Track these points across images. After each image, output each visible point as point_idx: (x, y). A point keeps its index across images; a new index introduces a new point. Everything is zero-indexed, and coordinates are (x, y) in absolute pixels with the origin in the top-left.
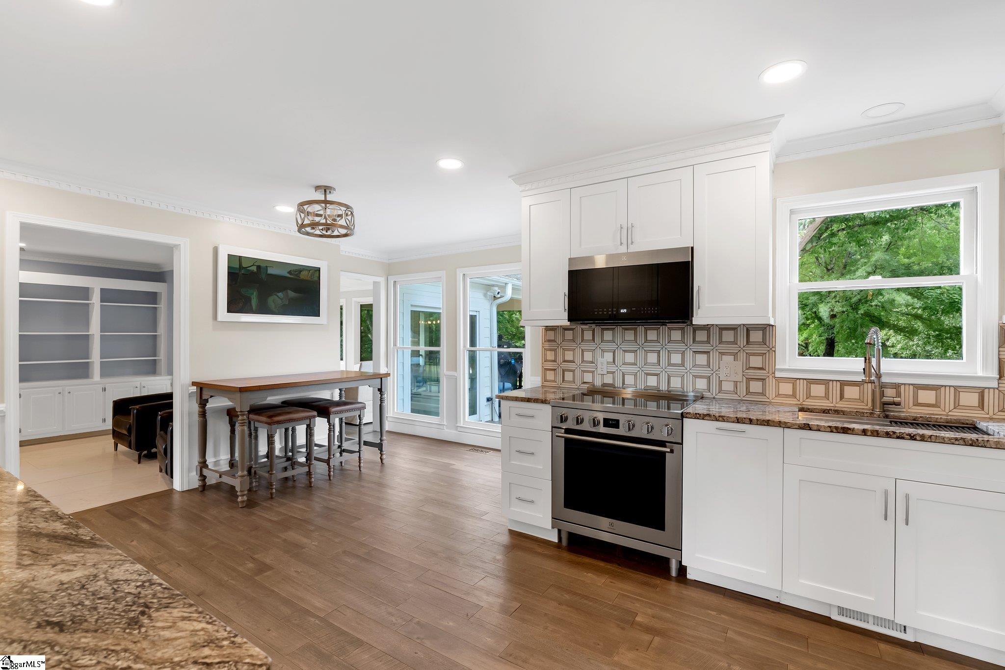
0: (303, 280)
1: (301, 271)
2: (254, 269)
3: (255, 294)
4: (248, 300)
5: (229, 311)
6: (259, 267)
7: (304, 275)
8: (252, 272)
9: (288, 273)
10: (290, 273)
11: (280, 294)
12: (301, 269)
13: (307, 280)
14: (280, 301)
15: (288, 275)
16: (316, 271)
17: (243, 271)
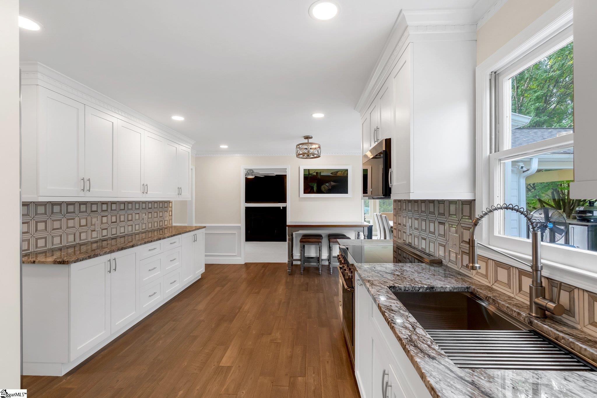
0: (339, 176)
1: (337, 172)
2: (315, 174)
3: (315, 185)
4: (313, 188)
5: (305, 193)
6: (317, 173)
7: (339, 174)
8: (314, 175)
9: (331, 173)
10: (332, 173)
11: (327, 184)
12: (337, 171)
13: (341, 176)
14: (327, 188)
15: (331, 175)
16: (346, 171)
17: (310, 176)
